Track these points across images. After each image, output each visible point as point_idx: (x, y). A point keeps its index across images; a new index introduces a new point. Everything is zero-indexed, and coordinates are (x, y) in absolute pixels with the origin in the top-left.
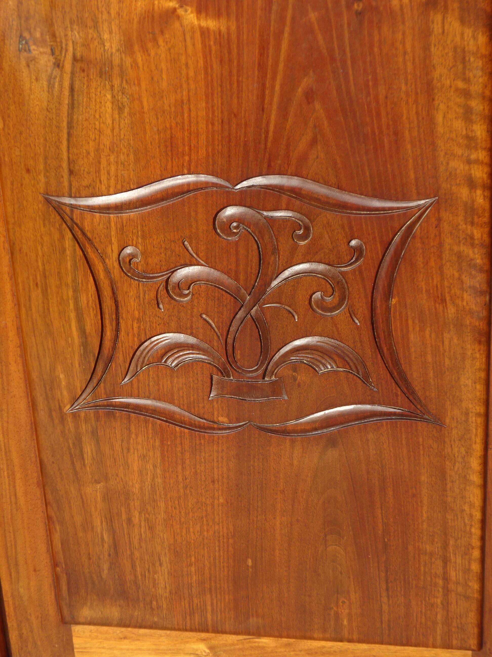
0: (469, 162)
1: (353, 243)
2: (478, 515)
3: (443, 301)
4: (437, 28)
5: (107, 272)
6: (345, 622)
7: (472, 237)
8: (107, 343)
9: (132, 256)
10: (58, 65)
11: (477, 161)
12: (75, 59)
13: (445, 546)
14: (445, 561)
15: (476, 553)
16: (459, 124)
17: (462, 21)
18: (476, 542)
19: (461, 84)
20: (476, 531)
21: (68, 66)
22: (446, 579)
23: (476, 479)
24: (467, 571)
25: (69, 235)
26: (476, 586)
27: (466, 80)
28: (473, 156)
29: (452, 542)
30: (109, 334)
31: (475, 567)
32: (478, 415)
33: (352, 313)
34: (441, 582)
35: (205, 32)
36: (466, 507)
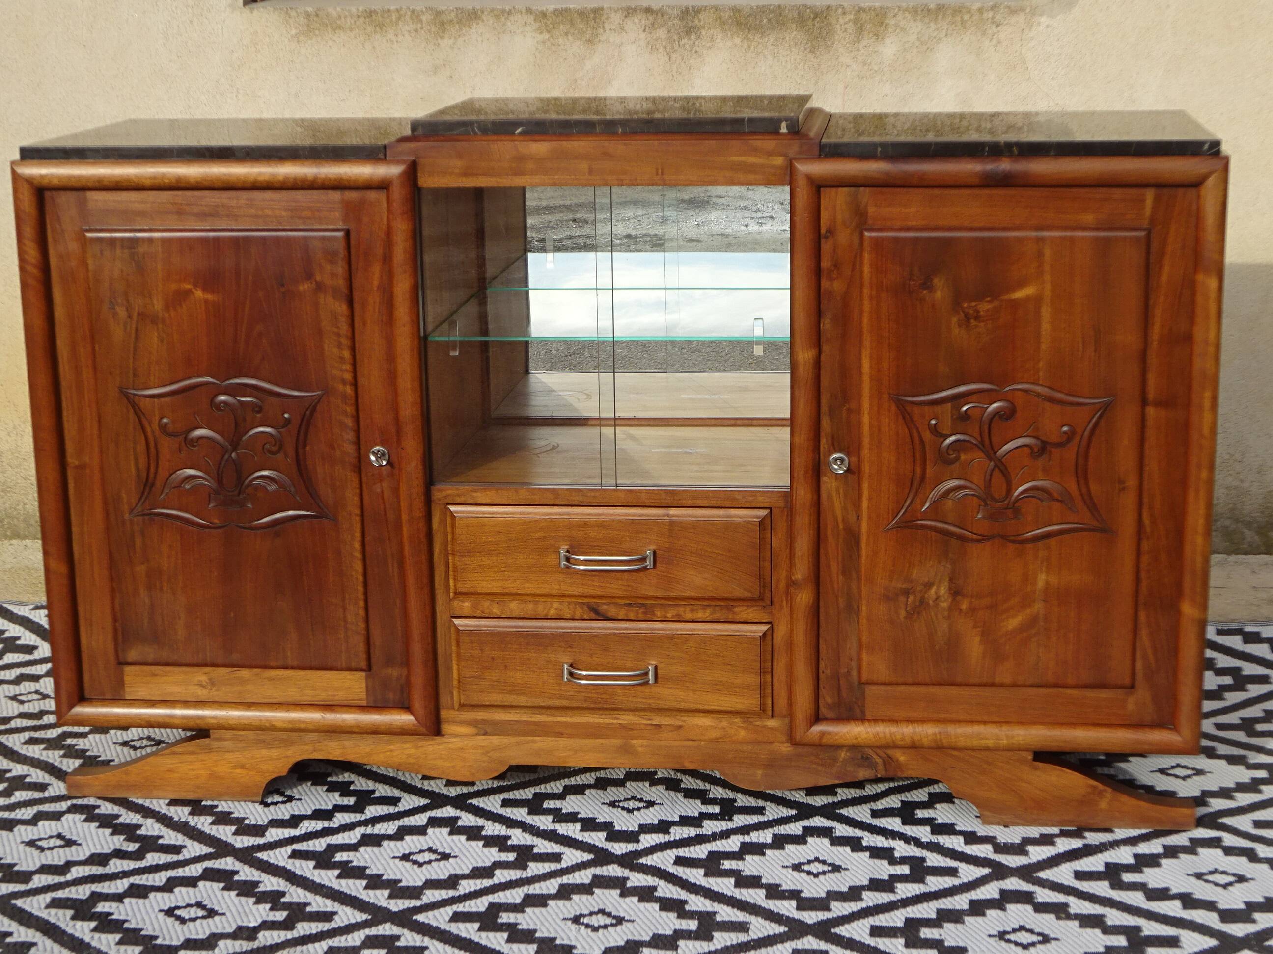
0: (342, 370)
1: (286, 415)
2: (361, 578)
3: (334, 448)
4: (322, 301)
5: (153, 432)
6: (289, 654)
7: (346, 411)
8: (152, 475)
9: (166, 424)
10: (130, 316)
11: (346, 370)
12: (139, 314)
13: (344, 599)
14: (345, 609)
15: (362, 603)
16: (335, 351)
17: (334, 298)
18: (361, 596)
19: (336, 330)
20: (361, 589)
21: (135, 317)
22: (345, 621)
23: (358, 555)
24: (357, 615)
25: (132, 411)
26: (362, 625)
27: (338, 328)
28: (344, 367)
29: (347, 596)
30: (152, 470)
31: (362, 612)
32: (356, 515)
33: (286, 456)
34: (342, 623)
35: (206, 301)
36: (353, 573)
